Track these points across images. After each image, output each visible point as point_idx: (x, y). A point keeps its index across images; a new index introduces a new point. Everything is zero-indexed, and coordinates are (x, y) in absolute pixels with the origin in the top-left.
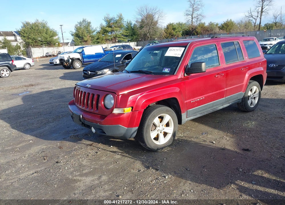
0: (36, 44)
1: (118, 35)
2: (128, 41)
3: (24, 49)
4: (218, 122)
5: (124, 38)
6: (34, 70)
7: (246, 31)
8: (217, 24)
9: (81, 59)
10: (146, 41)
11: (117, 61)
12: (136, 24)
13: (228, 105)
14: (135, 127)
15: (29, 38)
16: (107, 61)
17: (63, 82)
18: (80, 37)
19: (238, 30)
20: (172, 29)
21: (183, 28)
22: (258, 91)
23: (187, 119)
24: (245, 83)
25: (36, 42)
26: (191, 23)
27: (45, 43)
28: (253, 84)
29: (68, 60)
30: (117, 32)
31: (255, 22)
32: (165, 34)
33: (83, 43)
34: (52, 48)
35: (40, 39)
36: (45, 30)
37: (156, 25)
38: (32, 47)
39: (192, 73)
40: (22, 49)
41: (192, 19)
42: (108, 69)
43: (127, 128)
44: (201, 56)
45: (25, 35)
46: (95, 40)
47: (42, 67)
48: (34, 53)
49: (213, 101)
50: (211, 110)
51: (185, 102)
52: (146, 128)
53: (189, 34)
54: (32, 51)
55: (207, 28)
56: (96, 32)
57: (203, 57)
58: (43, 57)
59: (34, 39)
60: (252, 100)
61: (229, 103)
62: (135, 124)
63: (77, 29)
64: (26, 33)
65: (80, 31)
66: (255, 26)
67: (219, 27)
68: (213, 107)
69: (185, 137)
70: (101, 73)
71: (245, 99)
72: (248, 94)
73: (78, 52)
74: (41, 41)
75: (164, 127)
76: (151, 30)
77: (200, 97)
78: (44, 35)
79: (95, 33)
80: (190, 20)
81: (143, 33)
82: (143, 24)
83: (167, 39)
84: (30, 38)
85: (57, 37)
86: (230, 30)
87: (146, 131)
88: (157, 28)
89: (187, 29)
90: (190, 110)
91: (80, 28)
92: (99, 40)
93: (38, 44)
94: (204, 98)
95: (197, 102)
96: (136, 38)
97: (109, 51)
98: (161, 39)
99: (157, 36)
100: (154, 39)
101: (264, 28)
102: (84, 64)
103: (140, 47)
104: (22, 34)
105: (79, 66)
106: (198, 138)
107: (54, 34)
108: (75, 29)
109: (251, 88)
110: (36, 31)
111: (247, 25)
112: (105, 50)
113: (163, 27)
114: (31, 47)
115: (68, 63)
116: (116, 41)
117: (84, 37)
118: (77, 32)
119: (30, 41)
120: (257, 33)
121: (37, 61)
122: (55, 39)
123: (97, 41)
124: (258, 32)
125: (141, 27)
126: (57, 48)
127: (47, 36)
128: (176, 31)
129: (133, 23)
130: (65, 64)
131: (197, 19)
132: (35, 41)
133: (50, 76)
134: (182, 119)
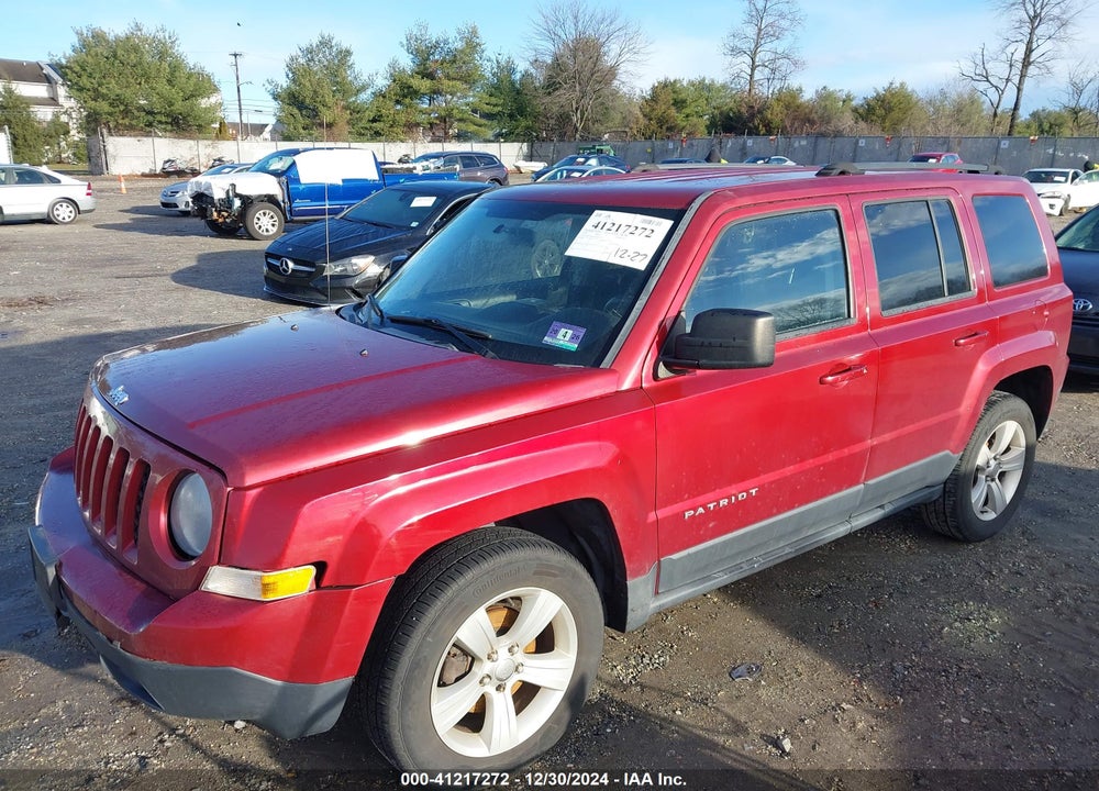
0: (127, 121)
1: (455, 111)
2: (498, 138)
3: (81, 136)
4: (819, 596)
5: (480, 126)
6: (88, 228)
7: (959, 133)
8: (847, 100)
9: (280, 198)
10: (566, 145)
11: (414, 224)
12: (532, 71)
13: (877, 515)
14: (332, 676)
15: (97, 96)
16: (376, 219)
17: (180, 295)
18: (306, 108)
19: (929, 129)
20: (672, 102)
21: (714, 104)
22: (1023, 442)
23: (654, 604)
24: (966, 406)
25: (126, 113)
26: (747, 87)
27: (164, 119)
28: (1005, 409)
29: (228, 202)
30: (455, 99)
31: (995, 98)
32: (643, 121)
33: (315, 132)
34: (192, 142)
35: (142, 102)
36: (165, 69)
37: (609, 83)
38: (110, 132)
39: (699, 367)
40: (75, 135)
41: (753, 70)
42: (372, 258)
43: (279, 683)
44: (765, 254)
45: (85, 81)
46: (364, 123)
47: (126, 219)
48: (114, 157)
49: (801, 504)
50: (788, 550)
51: (652, 517)
52: (409, 679)
53: (735, 128)
54: (110, 148)
55: (807, 110)
56: (369, 92)
57: (773, 256)
58: (152, 175)
59: (116, 101)
60: (993, 485)
61: (882, 507)
62: (330, 665)
63: (297, 73)
64: (90, 76)
65: (308, 84)
66: (995, 115)
67: (855, 110)
68: (797, 531)
69: (643, 687)
70: (338, 269)
71: (959, 483)
72: (976, 457)
73: (272, 168)
74: (150, 113)
75: (519, 657)
76: (588, 102)
77: (732, 490)
78: (163, 87)
79: (365, 96)
80: (743, 74)
81: (555, 109)
82: (558, 75)
83: (648, 143)
84: (104, 97)
85: (213, 100)
86: (895, 124)
87: (405, 698)
88: (615, 94)
89: (731, 109)
90: (675, 556)
91: (307, 71)
92: (382, 124)
93: (134, 122)
94: (754, 491)
95: (719, 513)
96: (528, 128)
97: (401, 176)
98: (623, 141)
99: (610, 124)
100: (598, 139)
101: (1028, 127)
102: (292, 221)
103: (538, 166)
104: (70, 75)
105: (270, 227)
106: (704, 702)
107: (203, 85)
108: (288, 75)
109: (991, 429)
110: (128, 70)
111: (963, 110)
112: (386, 171)
113: (638, 92)
114: (105, 131)
115: (226, 214)
116: (446, 133)
117: (321, 108)
118: (293, 87)
119: (104, 106)
120: (1002, 146)
121: (120, 189)
122: (206, 109)
123: (373, 127)
124: (1007, 142)
125: (551, 86)
126: (210, 142)
127: (173, 93)
128: (687, 111)
129: (519, 69)
130: (215, 214)
131: (773, 71)
132: (122, 108)
133: (140, 261)
134: (630, 607)
